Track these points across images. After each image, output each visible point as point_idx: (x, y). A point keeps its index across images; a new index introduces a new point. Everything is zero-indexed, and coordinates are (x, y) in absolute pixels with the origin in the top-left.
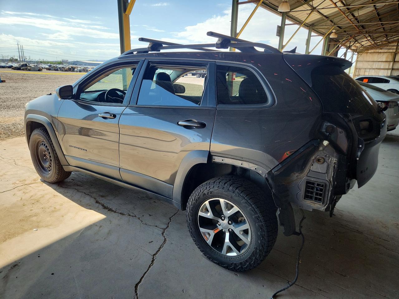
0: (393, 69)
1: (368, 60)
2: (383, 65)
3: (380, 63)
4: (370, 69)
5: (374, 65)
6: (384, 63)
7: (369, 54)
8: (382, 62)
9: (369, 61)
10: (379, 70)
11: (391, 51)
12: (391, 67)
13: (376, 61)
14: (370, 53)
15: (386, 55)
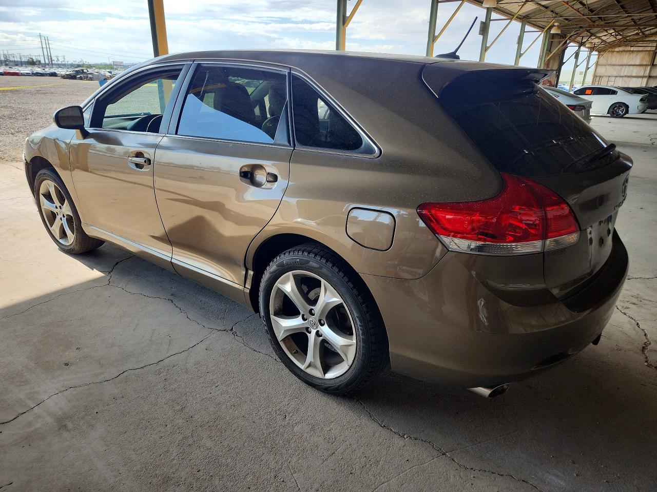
0: (650, 77)
1: (613, 63)
2: (635, 71)
3: (632, 67)
4: (616, 76)
5: (623, 71)
6: (638, 68)
7: (615, 53)
8: (635, 67)
9: (614, 65)
10: (629, 79)
11: (649, 49)
12: (647, 74)
13: (626, 65)
14: (618, 52)
15: (640, 55)
